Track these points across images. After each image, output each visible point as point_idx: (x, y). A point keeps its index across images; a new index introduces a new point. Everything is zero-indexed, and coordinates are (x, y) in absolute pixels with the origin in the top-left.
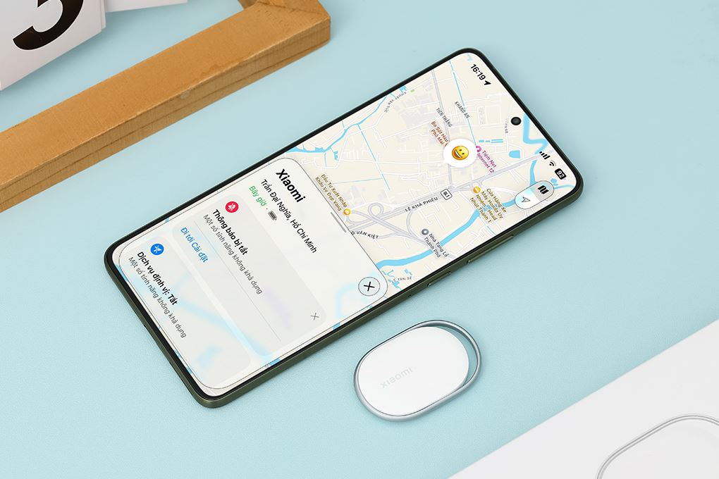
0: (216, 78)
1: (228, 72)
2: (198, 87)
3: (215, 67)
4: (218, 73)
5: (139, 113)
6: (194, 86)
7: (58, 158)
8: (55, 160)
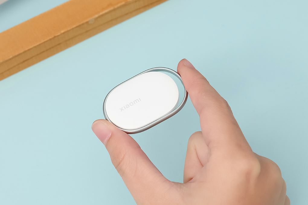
0: (110, 12)
1: (118, 8)
2: (99, 17)
3: (110, 5)
4: (112, 8)
5: (62, 32)
6: (97, 16)
7: (12, 58)
8: (10, 59)
